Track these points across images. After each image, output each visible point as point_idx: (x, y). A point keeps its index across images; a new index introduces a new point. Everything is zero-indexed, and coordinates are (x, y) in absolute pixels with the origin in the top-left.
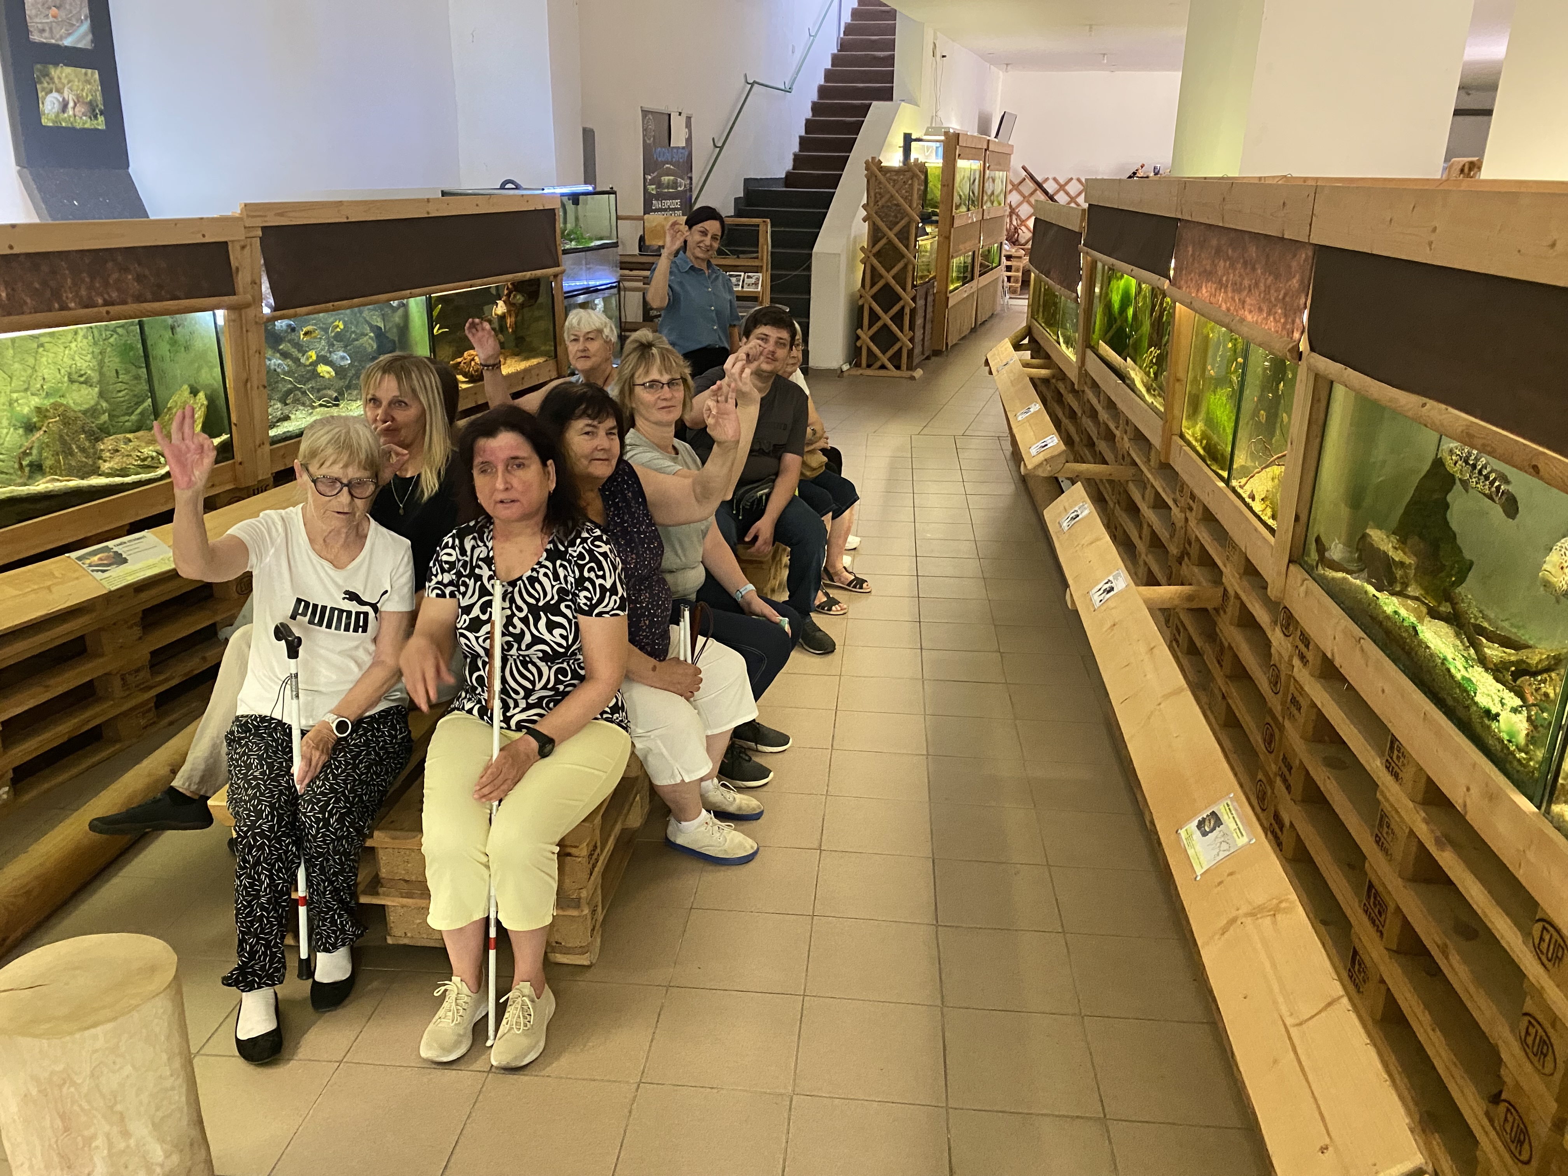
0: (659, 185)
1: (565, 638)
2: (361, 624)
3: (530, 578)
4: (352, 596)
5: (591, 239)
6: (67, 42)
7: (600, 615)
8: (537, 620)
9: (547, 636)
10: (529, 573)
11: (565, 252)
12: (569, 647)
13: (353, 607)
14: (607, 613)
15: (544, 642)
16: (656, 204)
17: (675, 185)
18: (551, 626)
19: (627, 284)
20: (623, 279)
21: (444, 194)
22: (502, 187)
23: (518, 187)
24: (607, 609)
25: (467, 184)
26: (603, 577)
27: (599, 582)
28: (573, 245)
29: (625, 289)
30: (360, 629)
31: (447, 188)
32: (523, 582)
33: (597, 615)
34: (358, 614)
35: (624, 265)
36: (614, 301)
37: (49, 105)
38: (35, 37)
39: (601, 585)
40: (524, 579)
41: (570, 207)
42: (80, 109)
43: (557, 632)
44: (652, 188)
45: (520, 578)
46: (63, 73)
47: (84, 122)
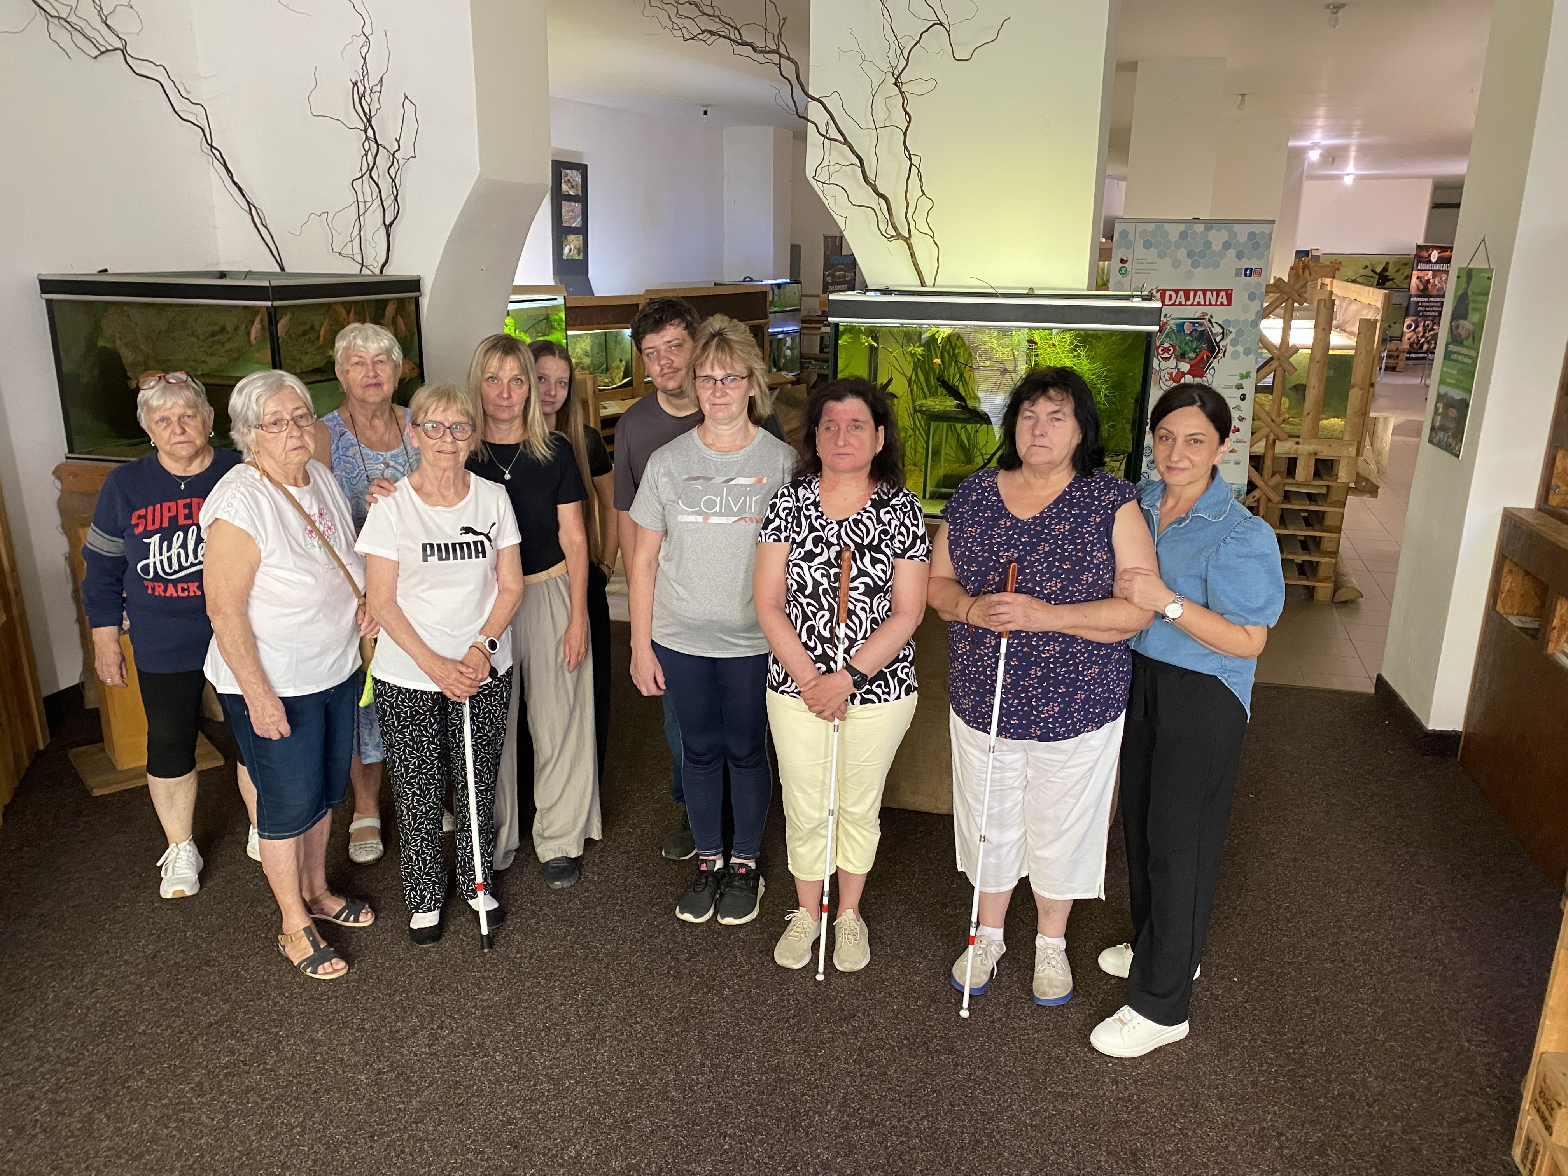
0: (833, 276)
1: (885, 572)
2: (480, 550)
3: (854, 520)
4: (467, 530)
5: (786, 307)
6: (574, 225)
7: (911, 558)
8: (862, 556)
9: (871, 570)
10: (855, 516)
11: (771, 313)
12: (886, 582)
13: (470, 538)
14: (918, 557)
15: (868, 575)
16: (831, 288)
17: (844, 276)
18: (874, 562)
19: (805, 331)
20: (803, 328)
21: (716, 284)
22: (744, 280)
23: (752, 280)
24: (918, 554)
25: (727, 278)
26: (917, 526)
27: (913, 529)
28: (776, 309)
29: (804, 334)
30: (481, 555)
31: (718, 281)
32: (849, 523)
33: (908, 558)
34: (475, 543)
35: (803, 322)
36: (797, 340)
37: (566, 250)
38: (564, 225)
39: (914, 532)
40: (850, 520)
41: (776, 290)
42: (576, 251)
43: (879, 566)
44: (829, 279)
45: (847, 520)
46: (571, 237)
47: (576, 257)
